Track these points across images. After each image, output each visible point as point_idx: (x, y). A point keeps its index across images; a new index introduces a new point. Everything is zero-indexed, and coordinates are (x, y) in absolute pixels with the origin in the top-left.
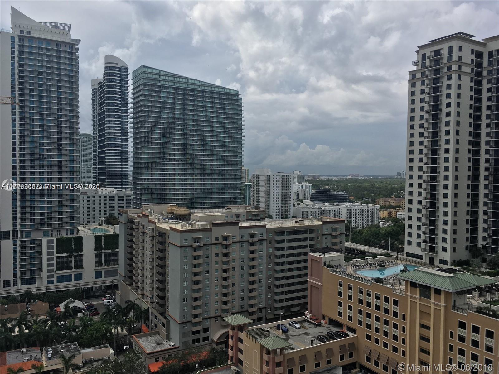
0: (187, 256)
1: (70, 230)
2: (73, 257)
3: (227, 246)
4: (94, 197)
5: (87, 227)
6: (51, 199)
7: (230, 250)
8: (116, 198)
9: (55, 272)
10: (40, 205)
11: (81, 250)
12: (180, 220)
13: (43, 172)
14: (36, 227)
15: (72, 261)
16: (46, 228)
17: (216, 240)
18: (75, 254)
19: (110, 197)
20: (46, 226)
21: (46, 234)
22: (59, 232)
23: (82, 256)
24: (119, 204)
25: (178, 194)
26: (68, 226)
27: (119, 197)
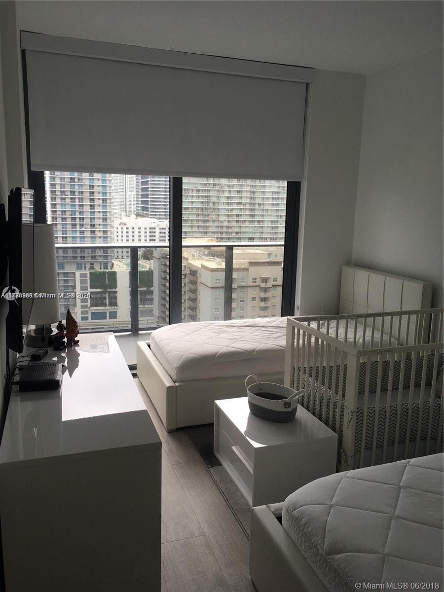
0: (218, 299)
1: (104, 264)
2: (107, 294)
3: (266, 290)
4: (133, 228)
5: (123, 261)
6: (83, 229)
7: (269, 294)
8: (157, 231)
9: (89, 308)
10: (72, 235)
11: (115, 287)
12: (217, 257)
13: (75, 199)
14: (69, 259)
15: (106, 297)
16: (79, 260)
17: (253, 282)
18: (109, 290)
19: (150, 228)
20: (79, 258)
21: (79, 267)
22: (92, 265)
23: (116, 293)
24: (160, 237)
25: (222, 227)
26: (101, 260)
27: (160, 229)
